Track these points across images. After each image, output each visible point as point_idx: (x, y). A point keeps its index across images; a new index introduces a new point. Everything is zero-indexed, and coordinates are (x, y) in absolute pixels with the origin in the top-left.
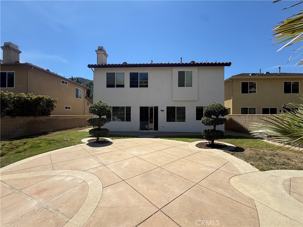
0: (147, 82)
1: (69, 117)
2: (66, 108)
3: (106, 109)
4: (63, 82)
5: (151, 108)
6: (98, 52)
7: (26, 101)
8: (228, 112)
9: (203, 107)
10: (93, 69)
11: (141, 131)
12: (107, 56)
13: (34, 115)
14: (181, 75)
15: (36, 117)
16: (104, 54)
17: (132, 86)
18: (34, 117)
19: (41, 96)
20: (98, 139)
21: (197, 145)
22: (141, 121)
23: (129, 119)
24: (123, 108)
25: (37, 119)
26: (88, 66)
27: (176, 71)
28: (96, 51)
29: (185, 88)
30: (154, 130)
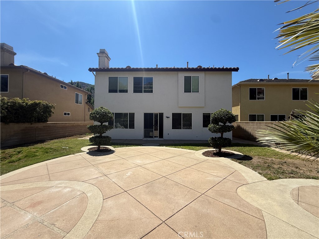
0: (152, 88)
1: (68, 124)
2: (65, 114)
3: (107, 115)
4: (62, 87)
5: (156, 115)
6: (100, 55)
7: (21, 107)
8: (235, 119)
9: (210, 114)
10: (95, 73)
11: (145, 139)
12: (109, 59)
13: (29, 121)
14: (188, 80)
15: (32, 124)
16: (106, 57)
17: (136, 91)
18: (30, 124)
19: (37, 101)
20: (99, 147)
21: (204, 154)
22: (145, 128)
23: (132, 126)
24: (126, 115)
25: (33, 125)
26: (89, 70)
27: (182, 76)
28: (97, 54)
29: (191, 94)
30: (159, 138)
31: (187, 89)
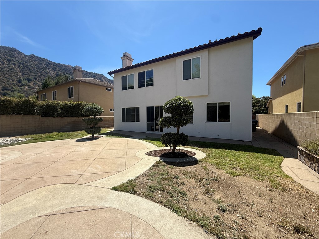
0: (152, 80)
1: (107, 118)
4: (107, 89)
5: (157, 108)
6: (123, 59)
9: (217, 103)
10: (113, 75)
11: (148, 132)
13: (78, 116)
15: (79, 118)
16: (127, 59)
17: (140, 86)
19: (79, 102)
20: (93, 136)
22: (147, 121)
23: (138, 120)
24: (133, 109)
26: (108, 74)
28: (121, 58)
29: (192, 81)
30: (160, 132)
31: (187, 76)
